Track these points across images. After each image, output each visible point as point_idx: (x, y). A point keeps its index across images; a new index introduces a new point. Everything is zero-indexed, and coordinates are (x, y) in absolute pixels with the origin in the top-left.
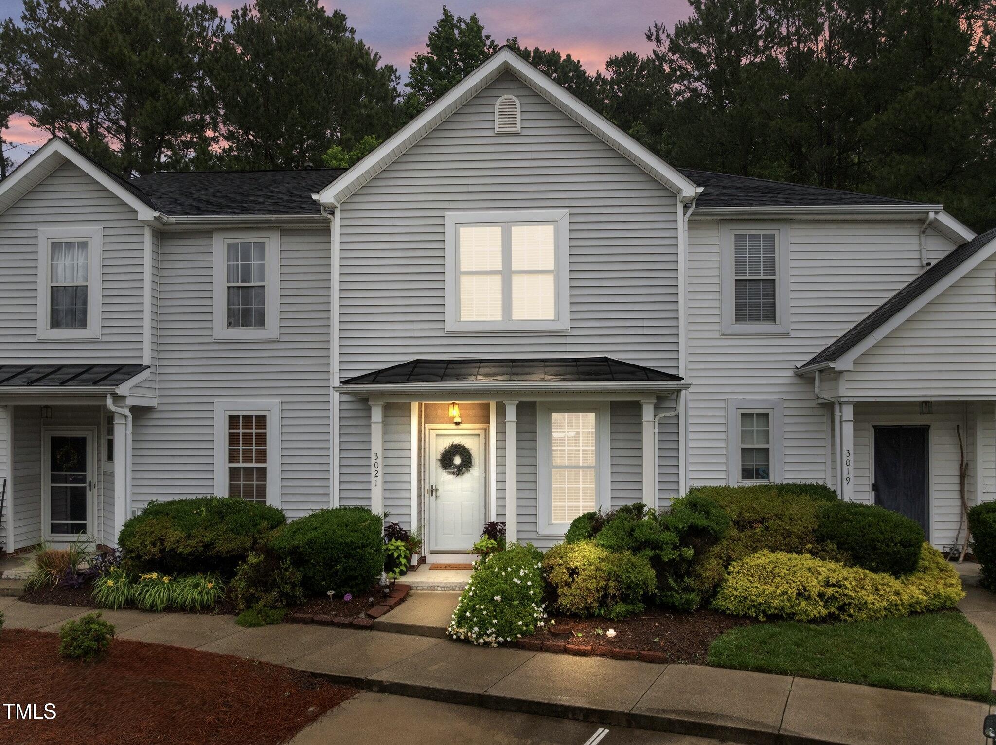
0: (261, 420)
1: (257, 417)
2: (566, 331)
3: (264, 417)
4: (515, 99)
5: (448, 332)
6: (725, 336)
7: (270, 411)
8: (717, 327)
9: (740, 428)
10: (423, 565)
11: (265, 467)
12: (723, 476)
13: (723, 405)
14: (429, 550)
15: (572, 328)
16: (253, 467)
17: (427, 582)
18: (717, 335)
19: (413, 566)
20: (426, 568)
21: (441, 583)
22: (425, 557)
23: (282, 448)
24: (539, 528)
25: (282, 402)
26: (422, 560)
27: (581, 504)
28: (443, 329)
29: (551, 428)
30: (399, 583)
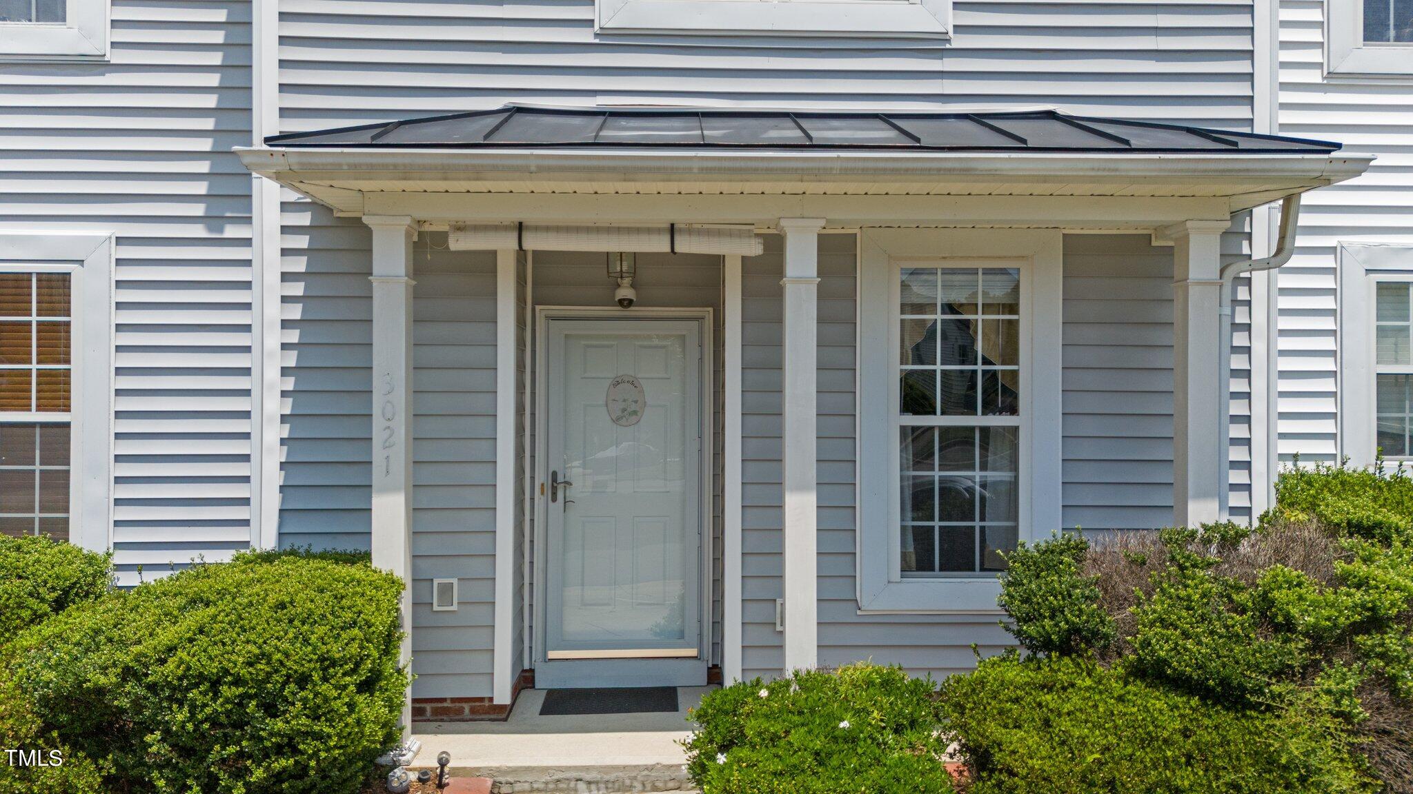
0: (57, 290)
1: (46, 280)
2: (943, 38)
3: (65, 278)
5: (603, 33)
6: (1337, 80)
7: (81, 262)
8: (1314, 56)
9: (1374, 323)
10: (525, 694)
11: (67, 425)
12: (1327, 447)
13: (1327, 261)
14: (545, 654)
15: (957, 28)
16: (32, 425)
17: (545, 770)
18: (1315, 77)
19: (502, 708)
20: (533, 701)
21: (587, 769)
22: (532, 671)
23: (119, 371)
24: (862, 595)
25: (120, 241)
26: (524, 680)
27: (977, 524)
28: (590, 23)
29: (897, 316)
30: (456, 772)
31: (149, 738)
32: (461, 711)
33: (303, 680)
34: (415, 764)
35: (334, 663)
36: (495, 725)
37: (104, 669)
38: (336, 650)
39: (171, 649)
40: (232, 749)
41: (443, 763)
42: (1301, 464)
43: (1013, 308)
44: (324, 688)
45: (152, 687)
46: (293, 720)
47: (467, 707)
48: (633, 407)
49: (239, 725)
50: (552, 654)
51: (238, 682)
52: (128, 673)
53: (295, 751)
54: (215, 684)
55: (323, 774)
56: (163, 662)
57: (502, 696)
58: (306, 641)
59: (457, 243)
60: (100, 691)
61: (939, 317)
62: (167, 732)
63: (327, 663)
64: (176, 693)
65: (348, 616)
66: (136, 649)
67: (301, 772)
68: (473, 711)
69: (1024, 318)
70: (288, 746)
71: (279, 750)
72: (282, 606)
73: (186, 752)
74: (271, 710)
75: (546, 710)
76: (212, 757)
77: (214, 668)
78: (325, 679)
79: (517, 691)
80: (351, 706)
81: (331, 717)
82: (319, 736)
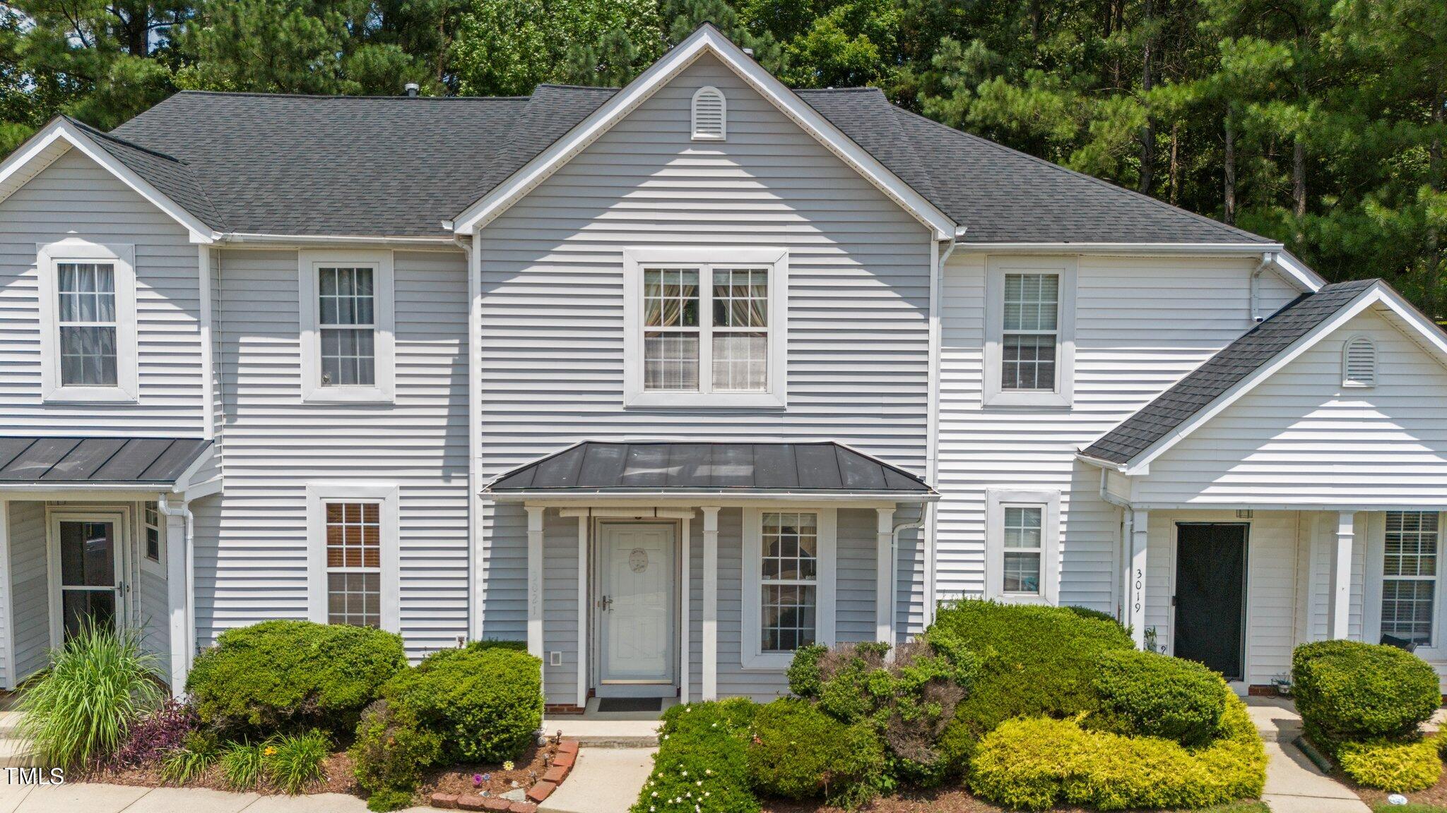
0: (372, 511)
1: (367, 506)
2: (783, 409)
3: (376, 506)
4: (718, 92)
5: (627, 408)
6: (987, 409)
7: (384, 499)
8: (977, 396)
9: (1003, 527)
10: (591, 700)
11: (379, 574)
12: (980, 587)
13: (981, 497)
14: (600, 680)
15: (789, 404)
16: (362, 574)
17: (600, 738)
18: (978, 407)
19: (581, 709)
20: (596, 704)
21: (618, 738)
22: (594, 689)
23: (402, 549)
24: (744, 660)
25: (402, 488)
26: (591, 693)
27: (798, 628)
28: (621, 403)
29: (760, 534)
30: (564, 738)
31: (458, 727)
32: (562, 710)
33: (512, 706)
34: (547, 734)
35: (522, 700)
36: (578, 716)
37: (441, 701)
38: (523, 695)
39: (464, 694)
40: (487, 730)
41: (559, 734)
42: (966, 595)
43: (814, 530)
44: (519, 709)
45: (459, 708)
46: (509, 720)
47: (565, 708)
48: (643, 564)
49: (489, 722)
50: (604, 682)
51: (489, 707)
52: (451, 703)
53: (508, 731)
54: (481, 707)
55: (518, 740)
56: (461, 699)
57: (581, 703)
58: (512, 692)
59: (563, 514)
60: (441, 710)
61: (780, 535)
62: (464, 724)
63: (520, 699)
64: (468, 711)
65: (525, 679)
66: (452, 694)
67: (510, 739)
68: (568, 710)
69: (819, 536)
70: (507, 730)
71: (503, 731)
72: (500, 676)
73: (469, 731)
74: (500, 717)
75: (601, 710)
76: (480, 733)
77: (481, 702)
78: (520, 706)
79: (588, 699)
80: (529, 715)
81: (522, 719)
82: (517, 726)
